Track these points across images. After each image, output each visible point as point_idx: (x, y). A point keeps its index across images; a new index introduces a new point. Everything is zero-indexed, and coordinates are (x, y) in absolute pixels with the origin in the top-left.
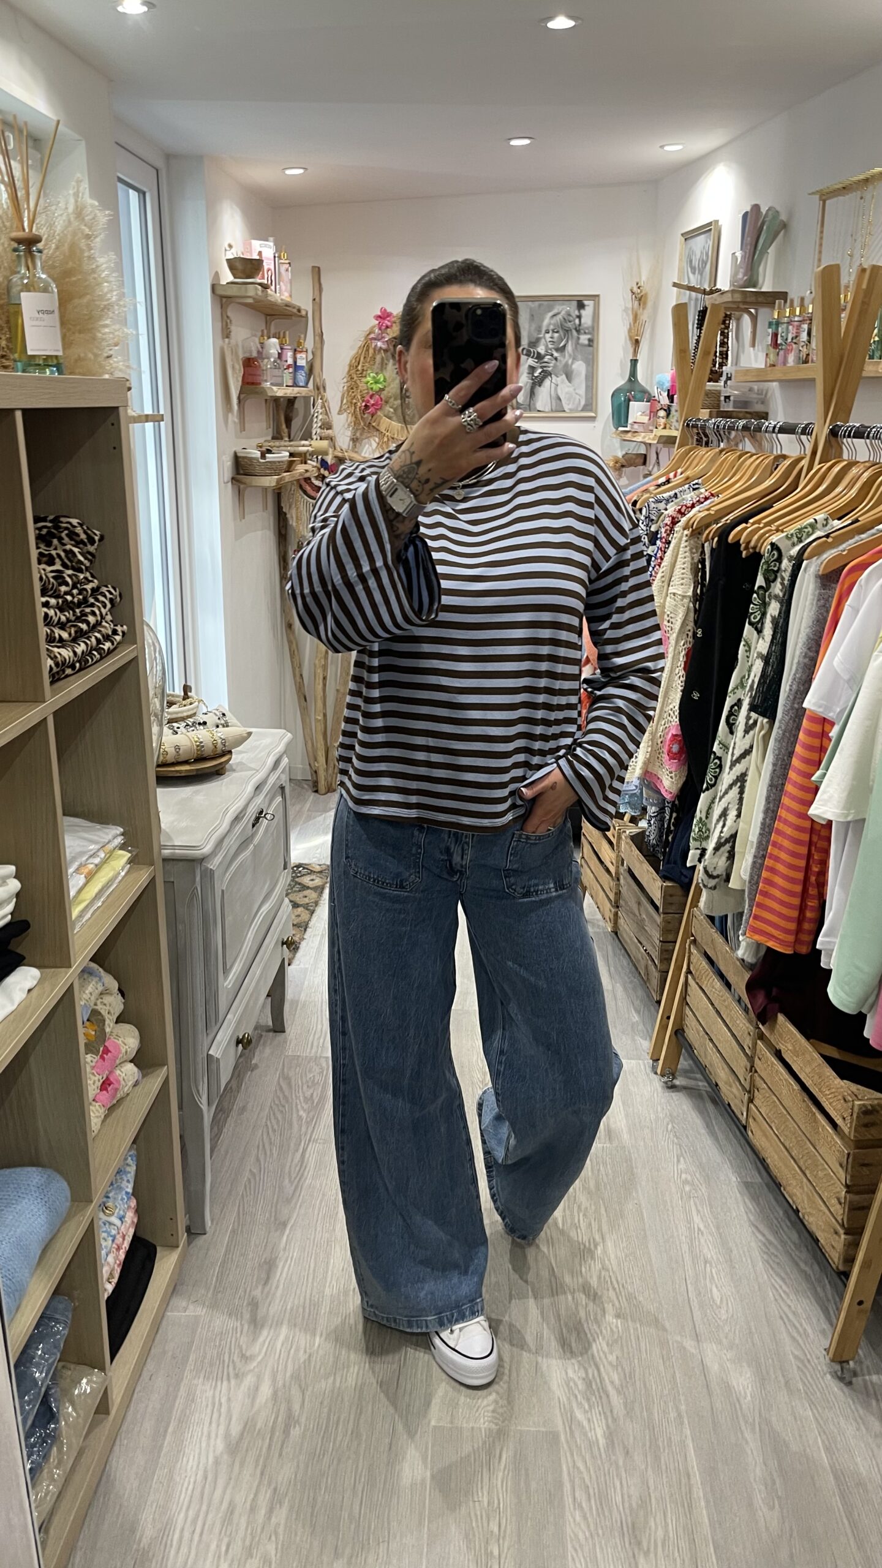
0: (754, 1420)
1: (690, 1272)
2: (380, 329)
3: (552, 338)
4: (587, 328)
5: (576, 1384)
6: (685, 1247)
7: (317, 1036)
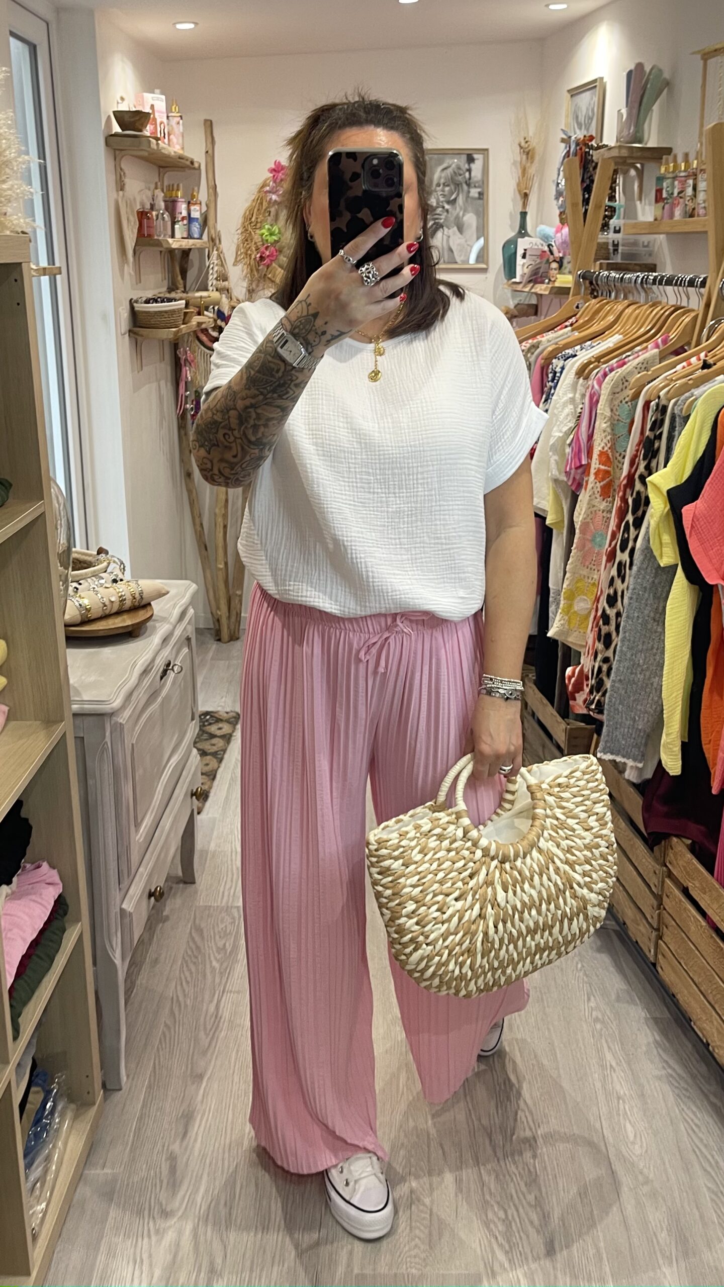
0: (671, 1254)
1: (604, 1110)
2: (275, 182)
3: (443, 191)
4: (477, 182)
5: (496, 1226)
6: (598, 1085)
7: (228, 887)
